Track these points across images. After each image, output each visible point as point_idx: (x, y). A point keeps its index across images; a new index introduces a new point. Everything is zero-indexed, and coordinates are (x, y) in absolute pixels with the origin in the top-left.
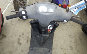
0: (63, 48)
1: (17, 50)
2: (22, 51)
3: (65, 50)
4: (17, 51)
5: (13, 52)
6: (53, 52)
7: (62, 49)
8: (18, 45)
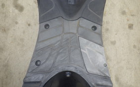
0: (127, 11)
1: (17, 23)
2: (29, 25)
3: (132, 15)
4: (17, 25)
5: (8, 29)
6: (103, 31)
7: (124, 13)
8: (17, 11)
